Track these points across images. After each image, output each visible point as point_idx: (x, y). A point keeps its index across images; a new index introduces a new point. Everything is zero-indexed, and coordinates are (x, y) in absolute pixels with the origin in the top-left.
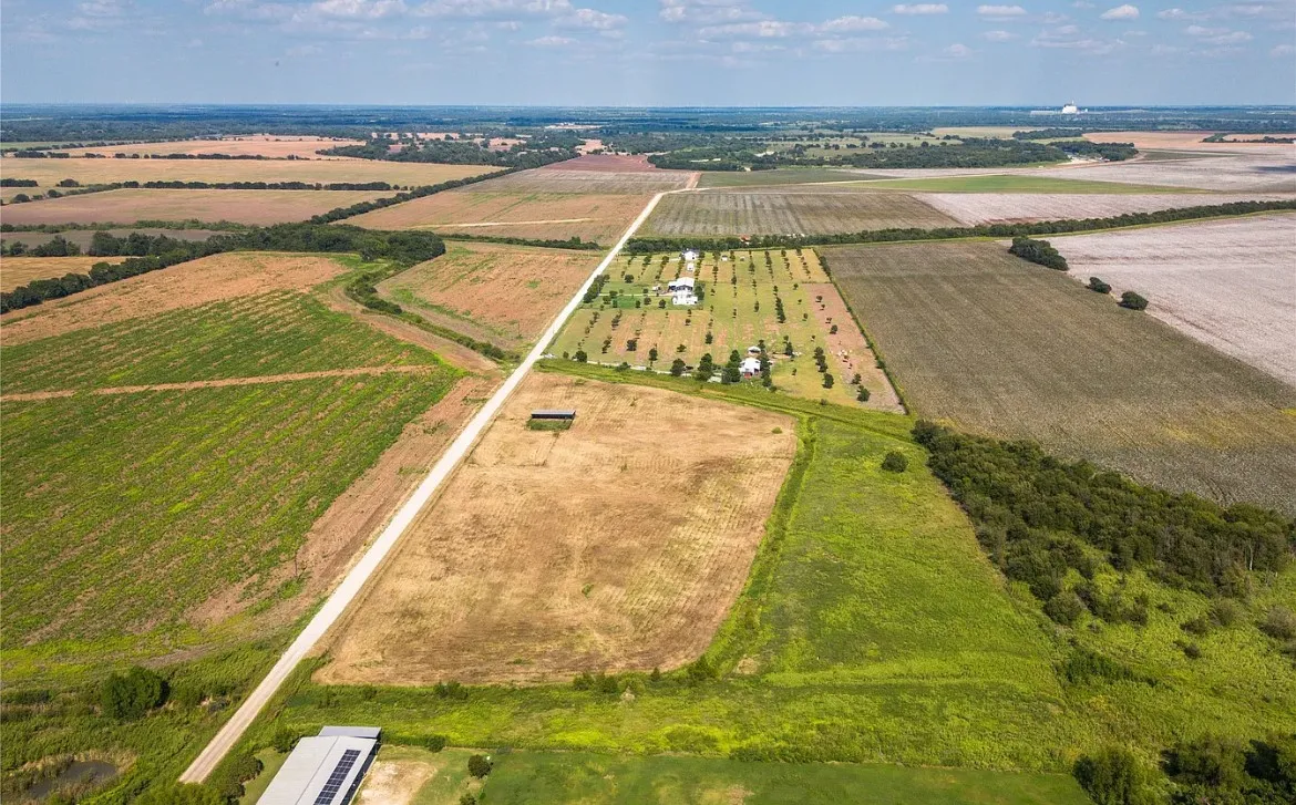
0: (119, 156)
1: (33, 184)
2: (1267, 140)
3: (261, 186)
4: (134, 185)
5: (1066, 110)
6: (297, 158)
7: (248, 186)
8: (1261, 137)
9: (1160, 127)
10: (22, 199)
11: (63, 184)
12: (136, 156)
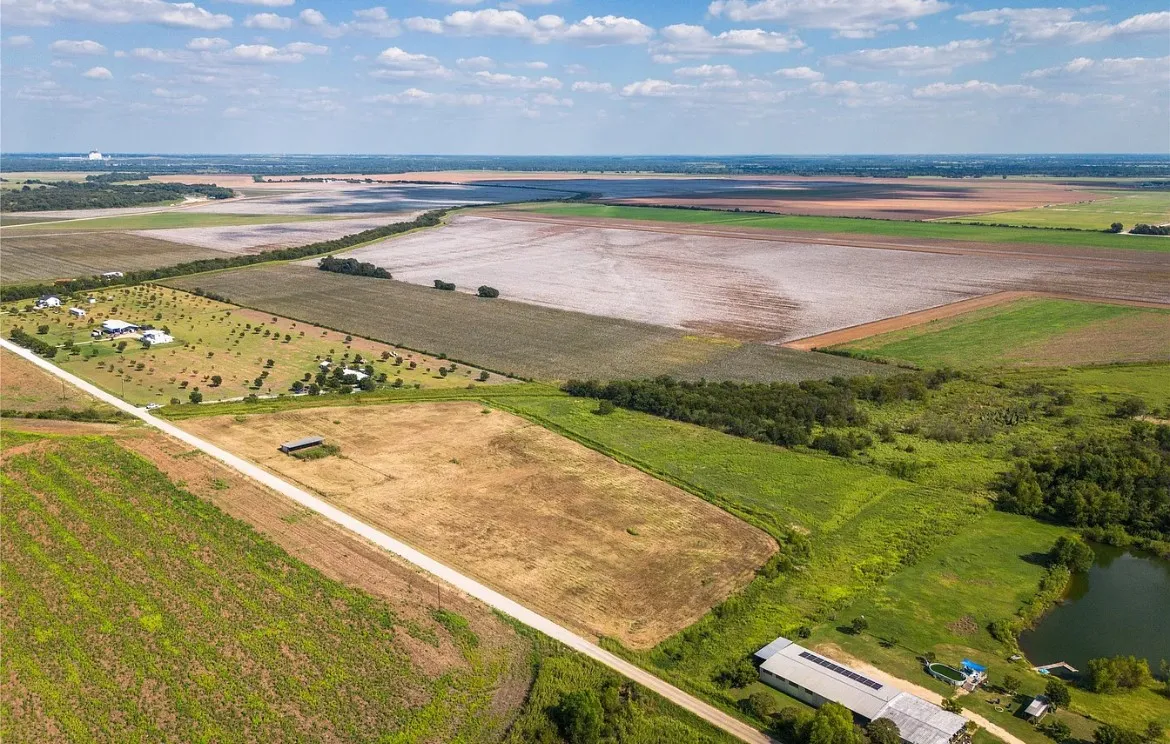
2: (303, 180)
5: (93, 157)
8: (299, 178)
9: (198, 171)
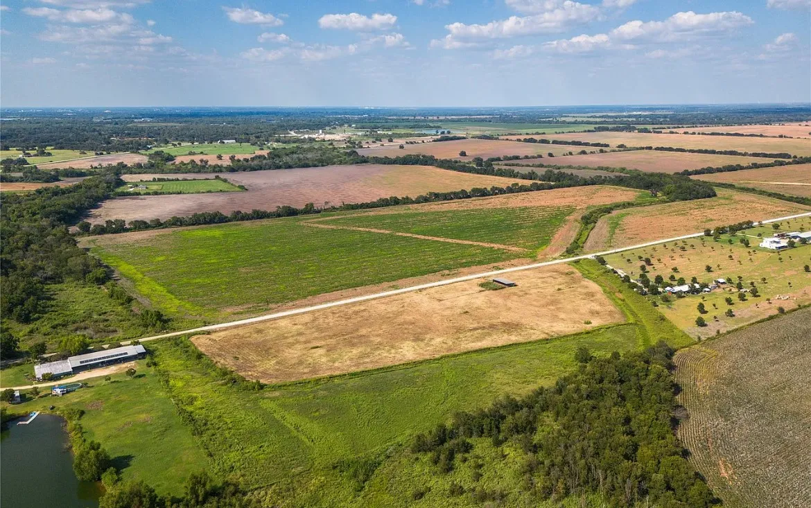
0: (685, 133)
1: (607, 146)
3: (713, 152)
4: (650, 148)
6: (785, 137)
7: (706, 152)
10: (584, 152)
11: (619, 147)
12: (694, 133)
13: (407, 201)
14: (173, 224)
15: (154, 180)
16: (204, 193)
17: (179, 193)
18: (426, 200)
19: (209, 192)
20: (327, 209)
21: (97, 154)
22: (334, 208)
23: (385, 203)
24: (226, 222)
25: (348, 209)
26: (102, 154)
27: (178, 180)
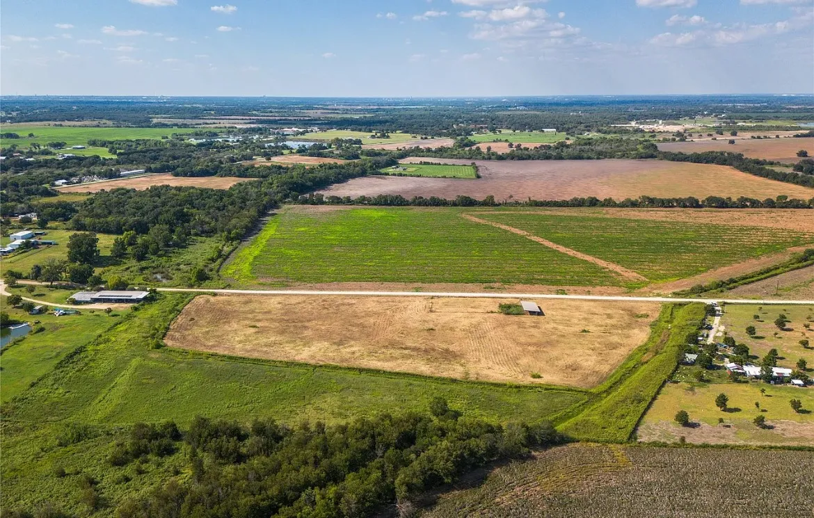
13: (609, 203)
14: (360, 202)
15: (421, 163)
16: (439, 177)
17: (418, 176)
18: (634, 204)
19: (444, 177)
20: (509, 203)
21: (422, 138)
22: (517, 203)
23: (578, 203)
24: (405, 205)
25: (531, 205)
26: (426, 138)
27: (440, 164)
